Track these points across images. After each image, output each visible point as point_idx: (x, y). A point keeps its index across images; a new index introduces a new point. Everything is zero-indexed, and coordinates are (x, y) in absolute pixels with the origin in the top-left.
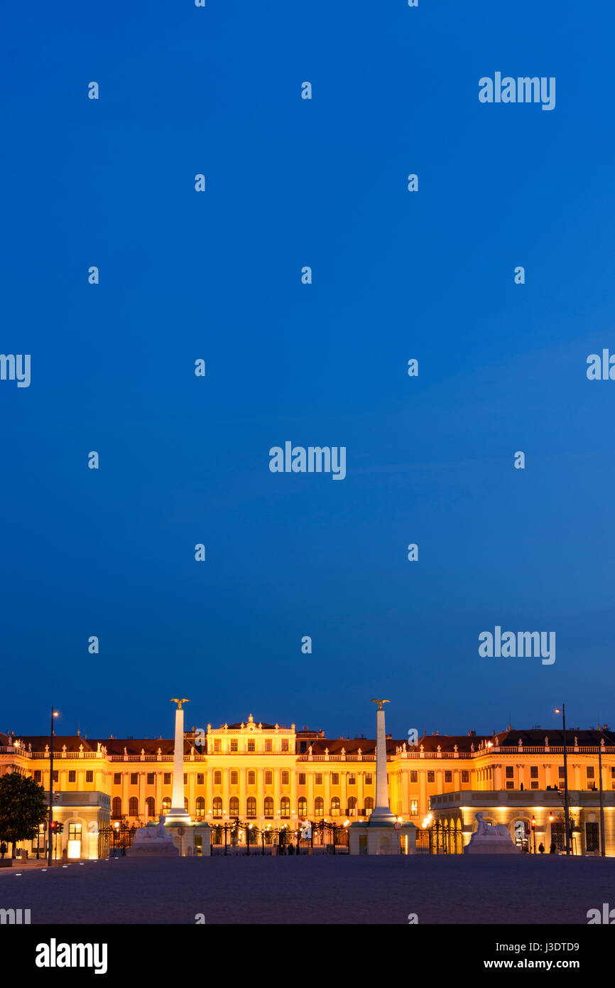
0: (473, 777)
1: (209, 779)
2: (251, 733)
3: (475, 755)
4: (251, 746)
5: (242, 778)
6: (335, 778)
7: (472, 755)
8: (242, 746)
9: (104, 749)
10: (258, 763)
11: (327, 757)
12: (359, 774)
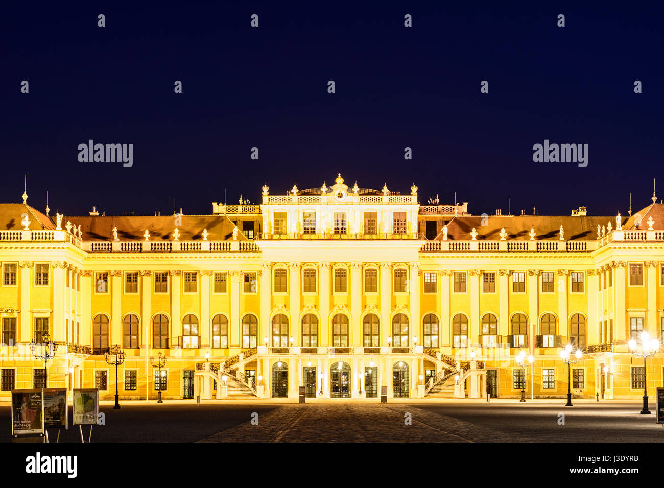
1: (265, 283)
2: (340, 202)
4: (340, 225)
6: (489, 279)
8: (325, 225)
11: (474, 245)
12: (531, 273)
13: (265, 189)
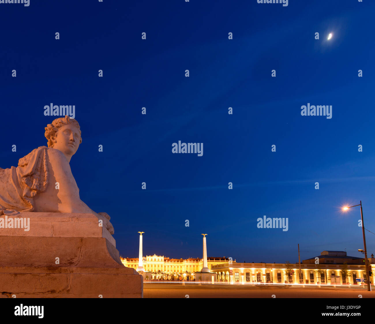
0: (199, 266)
1: (147, 266)
2: (155, 257)
4: (155, 260)
5: (153, 266)
6: (171, 266)
7: (198, 262)
9: (126, 260)
10: (157, 263)
11: (170, 262)
12: (176, 265)
13: (147, 256)
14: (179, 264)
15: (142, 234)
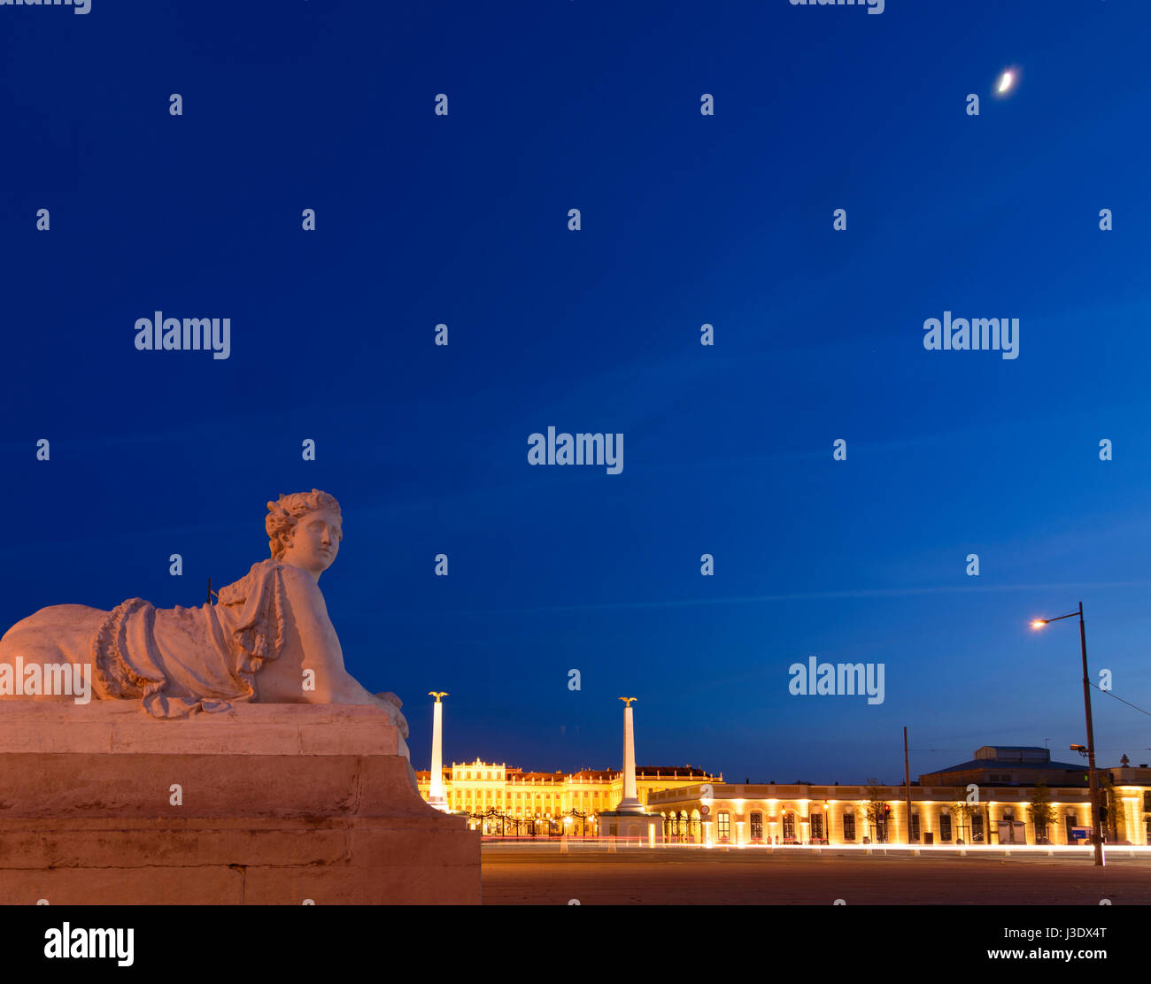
0: (611, 795)
1: (454, 795)
2: (479, 767)
3: (612, 781)
4: (479, 776)
5: (474, 795)
7: (610, 782)
8: (474, 776)
10: (484, 786)
11: (523, 783)
12: (542, 793)
14: (551, 788)
15: (441, 698)
